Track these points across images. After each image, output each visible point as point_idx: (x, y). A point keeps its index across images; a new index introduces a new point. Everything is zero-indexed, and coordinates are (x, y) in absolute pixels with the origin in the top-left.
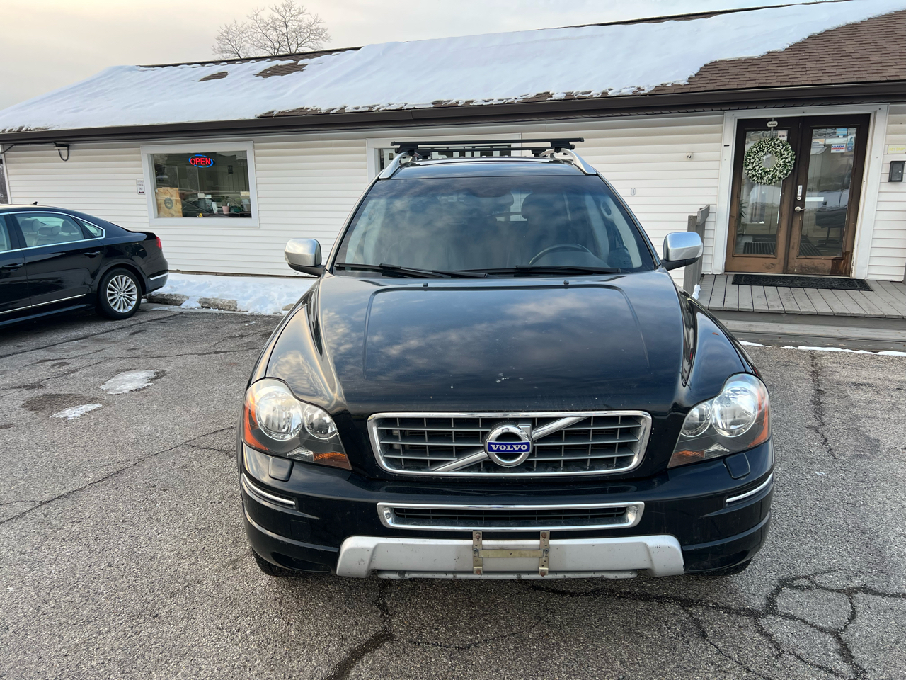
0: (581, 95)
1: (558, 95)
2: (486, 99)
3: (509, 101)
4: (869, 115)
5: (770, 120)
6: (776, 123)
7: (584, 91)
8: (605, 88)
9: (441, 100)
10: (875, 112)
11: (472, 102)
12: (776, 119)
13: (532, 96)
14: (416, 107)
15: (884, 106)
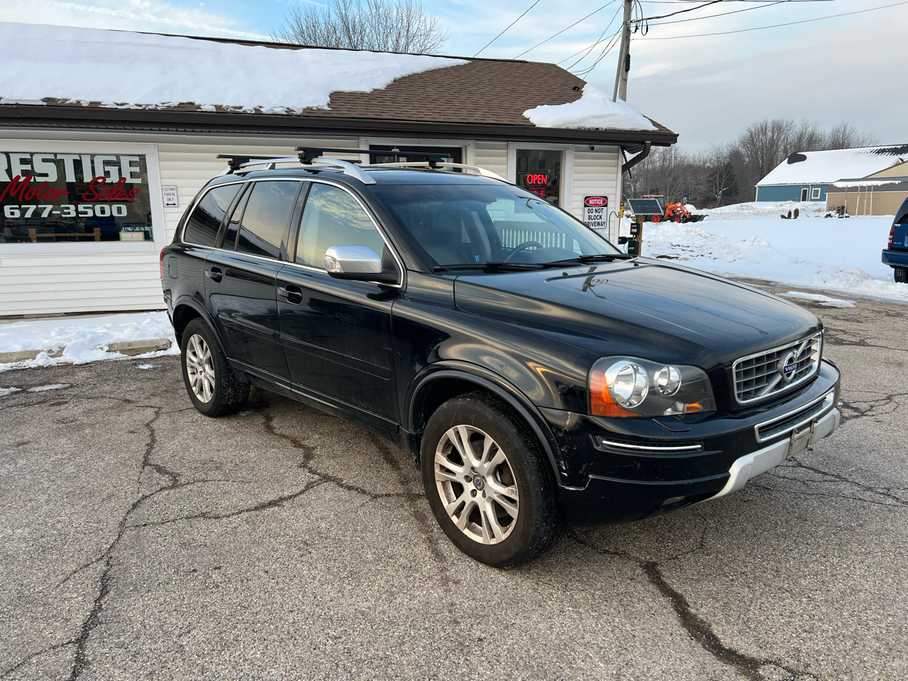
0: (232, 109)
1: (208, 106)
2: (119, 102)
3: (150, 107)
4: (460, 150)
5: (393, 147)
6: (398, 150)
7: (234, 105)
8: (256, 105)
9: (54, 97)
10: (466, 147)
11: (100, 103)
12: (398, 147)
13: (176, 105)
14: (19, 103)
15: (471, 142)
